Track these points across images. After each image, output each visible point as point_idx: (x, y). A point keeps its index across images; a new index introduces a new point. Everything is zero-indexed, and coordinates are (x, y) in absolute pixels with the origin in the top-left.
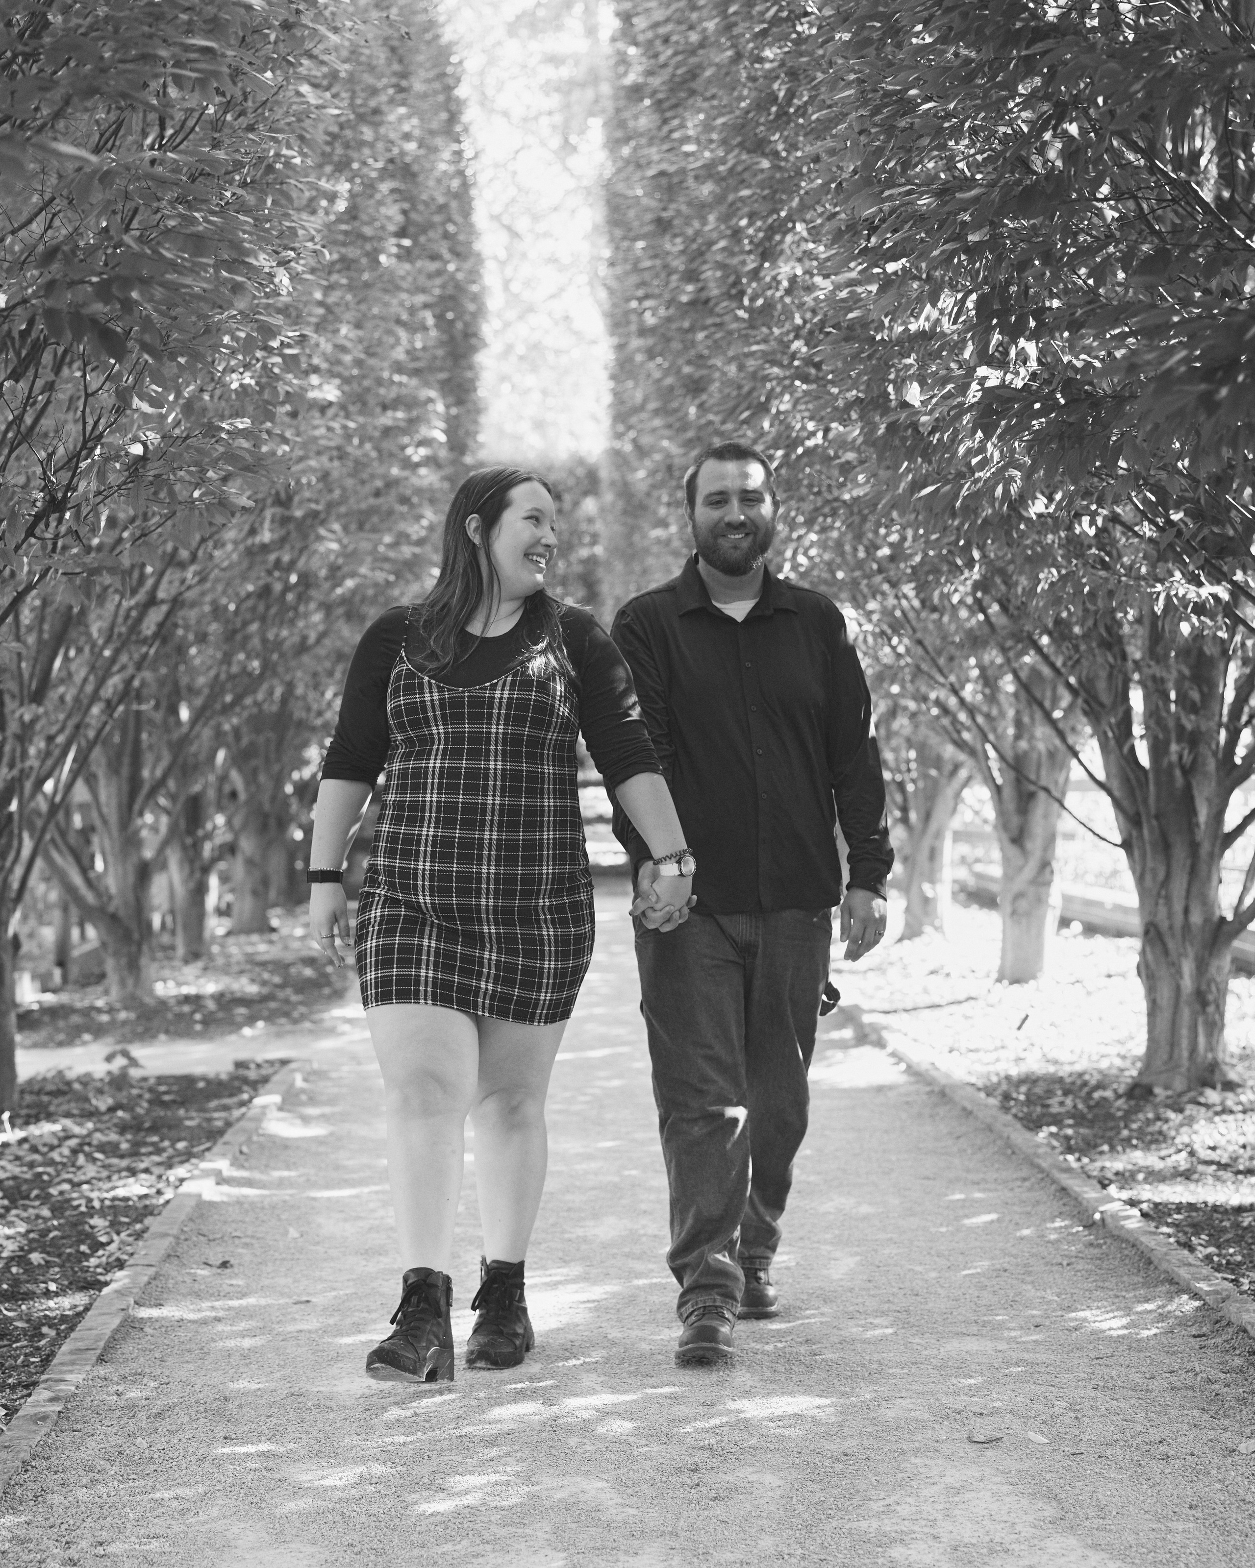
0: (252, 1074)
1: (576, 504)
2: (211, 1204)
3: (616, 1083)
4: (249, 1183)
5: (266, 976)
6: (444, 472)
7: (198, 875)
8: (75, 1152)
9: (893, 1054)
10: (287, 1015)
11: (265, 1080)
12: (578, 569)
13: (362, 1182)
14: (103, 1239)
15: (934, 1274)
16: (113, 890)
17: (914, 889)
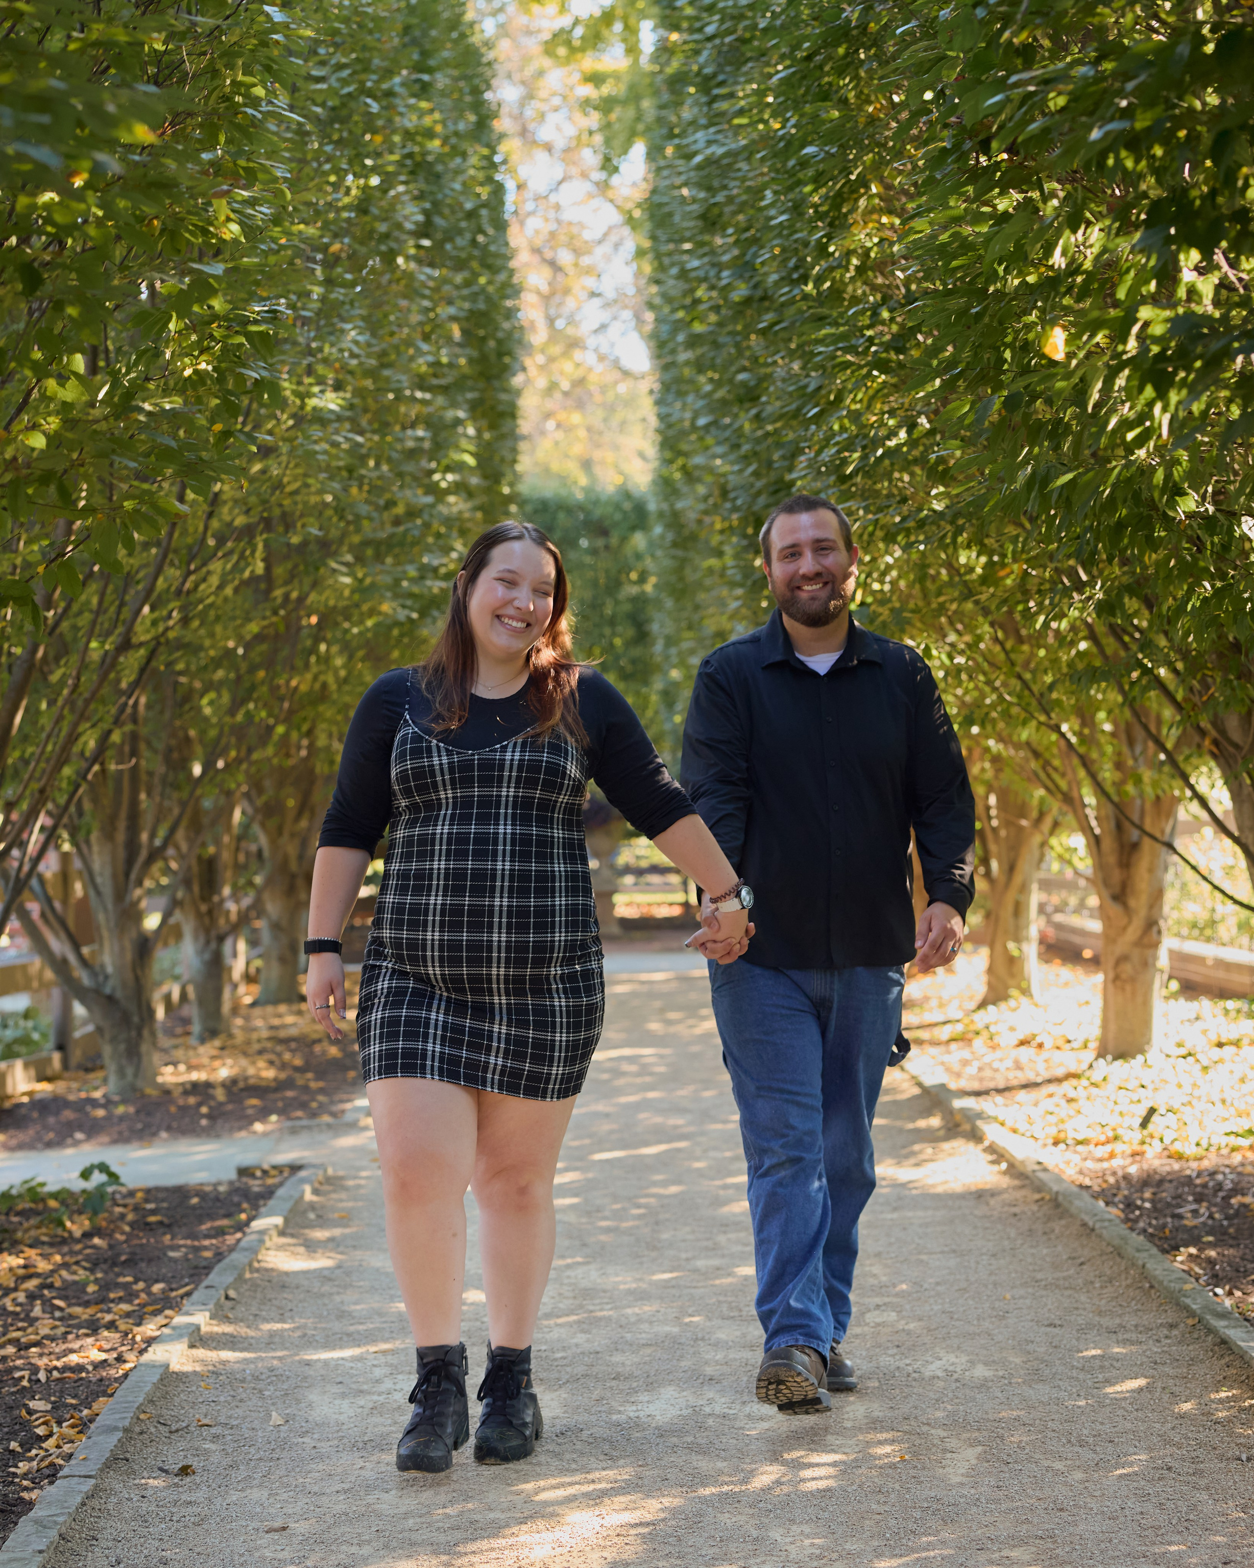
0: (255, 1186)
1: (624, 539)
2: (181, 1377)
3: (674, 1189)
4: (230, 1342)
5: (287, 1056)
6: (477, 502)
7: (213, 945)
8: (32, 1297)
9: (991, 1149)
10: (304, 1106)
11: (269, 1193)
12: (627, 607)
13: (370, 1338)
14: (41, 1431)
15: (1079, 1475)
16: (110, 969)
17: (998, 947)
